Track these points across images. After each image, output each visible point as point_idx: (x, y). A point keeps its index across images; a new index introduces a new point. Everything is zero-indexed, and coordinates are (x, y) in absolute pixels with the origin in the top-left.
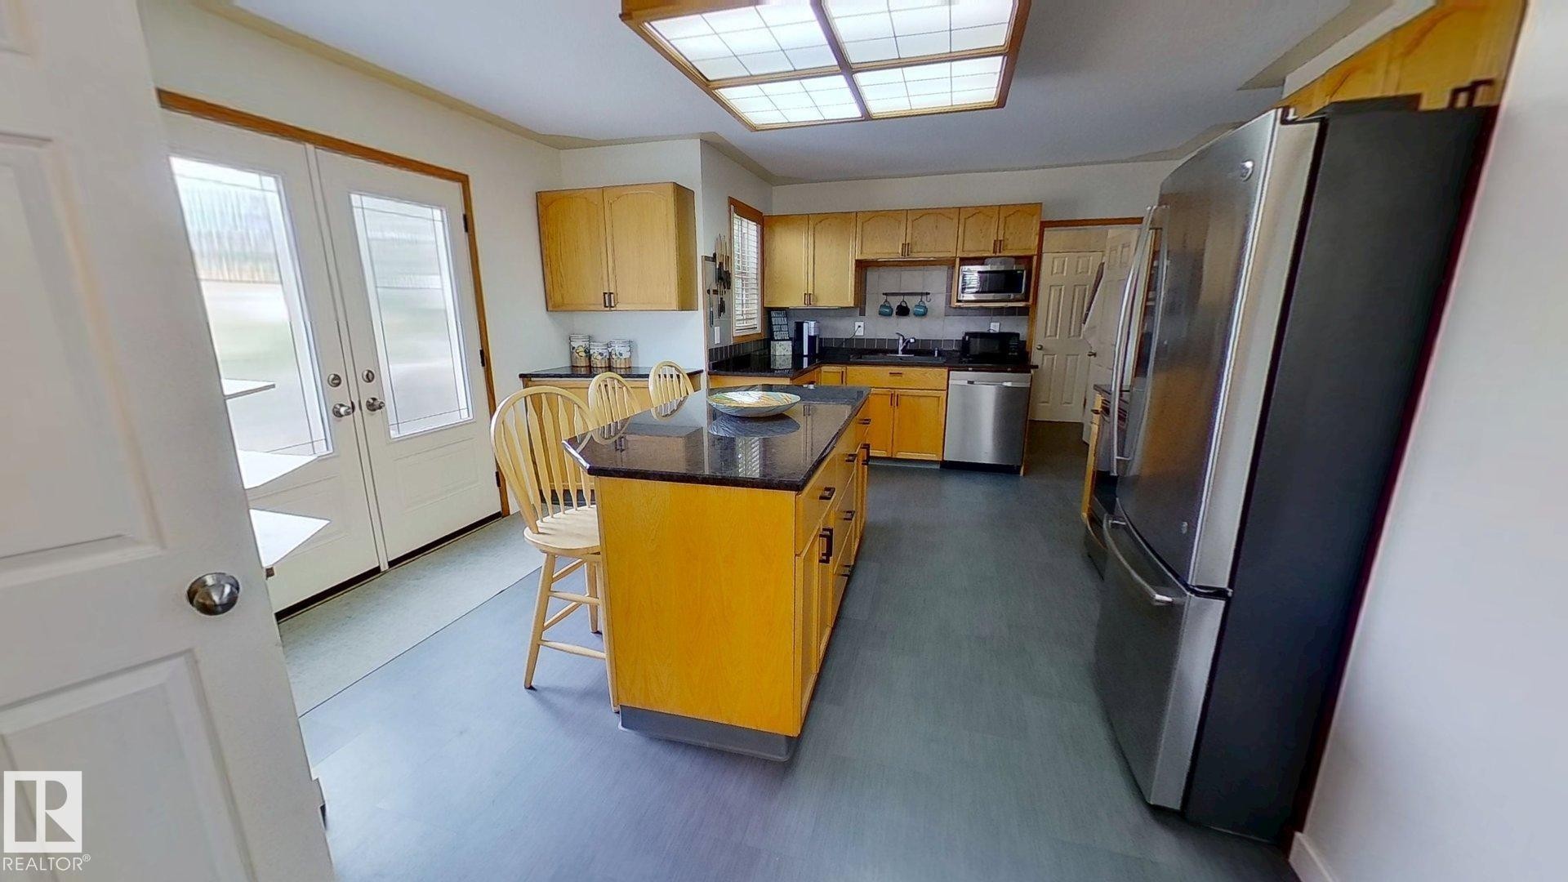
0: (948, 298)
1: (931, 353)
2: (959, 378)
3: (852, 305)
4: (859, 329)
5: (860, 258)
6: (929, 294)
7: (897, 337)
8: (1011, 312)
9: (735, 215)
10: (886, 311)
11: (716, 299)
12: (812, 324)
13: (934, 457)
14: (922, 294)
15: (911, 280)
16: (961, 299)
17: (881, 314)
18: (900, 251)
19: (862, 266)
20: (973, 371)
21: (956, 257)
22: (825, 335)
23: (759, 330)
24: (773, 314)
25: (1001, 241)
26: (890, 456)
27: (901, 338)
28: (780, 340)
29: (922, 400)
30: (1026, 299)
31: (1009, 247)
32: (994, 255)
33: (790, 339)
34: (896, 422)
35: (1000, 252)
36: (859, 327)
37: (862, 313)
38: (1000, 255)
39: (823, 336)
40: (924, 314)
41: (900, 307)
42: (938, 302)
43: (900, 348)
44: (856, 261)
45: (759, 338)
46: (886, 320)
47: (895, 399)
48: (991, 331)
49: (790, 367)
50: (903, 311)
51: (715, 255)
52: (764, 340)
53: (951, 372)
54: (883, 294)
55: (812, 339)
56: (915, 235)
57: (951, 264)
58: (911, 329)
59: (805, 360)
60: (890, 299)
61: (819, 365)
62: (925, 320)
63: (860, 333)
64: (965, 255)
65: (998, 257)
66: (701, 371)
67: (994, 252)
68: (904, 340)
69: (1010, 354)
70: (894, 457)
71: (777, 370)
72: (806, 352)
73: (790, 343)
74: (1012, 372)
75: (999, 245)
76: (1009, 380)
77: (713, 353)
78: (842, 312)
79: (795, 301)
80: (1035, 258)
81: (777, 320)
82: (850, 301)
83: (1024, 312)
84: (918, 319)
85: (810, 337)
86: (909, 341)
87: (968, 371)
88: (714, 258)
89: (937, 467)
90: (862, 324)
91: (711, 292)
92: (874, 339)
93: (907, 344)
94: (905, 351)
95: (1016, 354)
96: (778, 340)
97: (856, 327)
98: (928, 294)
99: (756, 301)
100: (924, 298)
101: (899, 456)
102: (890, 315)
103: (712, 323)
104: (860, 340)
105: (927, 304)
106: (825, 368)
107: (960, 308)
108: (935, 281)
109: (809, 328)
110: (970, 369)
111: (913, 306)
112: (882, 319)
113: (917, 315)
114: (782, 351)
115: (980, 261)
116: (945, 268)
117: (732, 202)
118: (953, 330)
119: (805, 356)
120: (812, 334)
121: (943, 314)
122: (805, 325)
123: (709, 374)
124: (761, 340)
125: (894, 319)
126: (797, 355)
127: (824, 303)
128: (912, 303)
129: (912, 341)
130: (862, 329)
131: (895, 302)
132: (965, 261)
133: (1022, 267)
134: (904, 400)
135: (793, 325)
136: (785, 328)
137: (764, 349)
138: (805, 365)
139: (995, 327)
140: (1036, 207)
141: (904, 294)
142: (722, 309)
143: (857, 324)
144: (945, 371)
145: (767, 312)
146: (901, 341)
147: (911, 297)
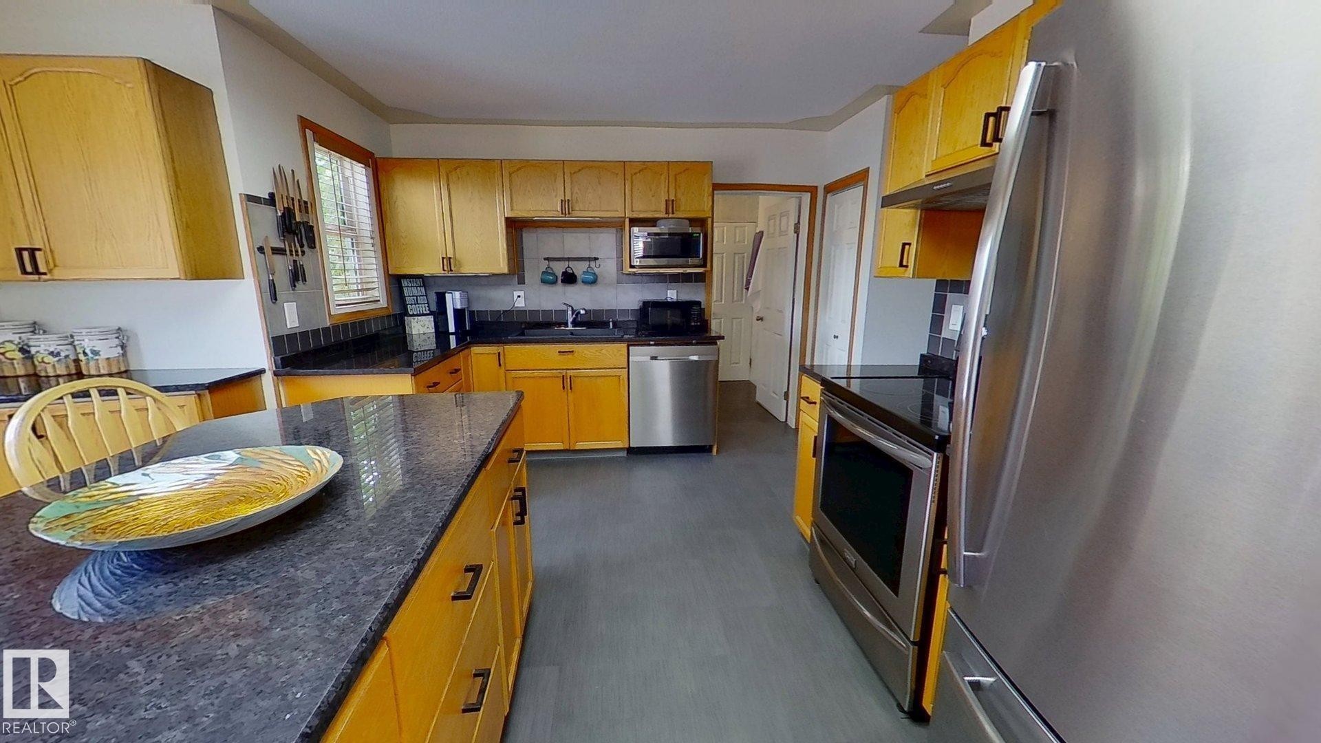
0: (620, 263)
1: (604, 325)
2: (640, 354)
3: (506, 271)
4: (519, 299)
5: (509, 216)
6: (598, 259)
7: (564, 308)
8: (687, 278)
9: (316, 145)
10: (548, 280)
11: (282, 265)
12: (457, 294)
13: (619, 444)
14: (589, 259)
15: (576, 244)
16: (635, 264)
17: (543, 281)
18: (559, 209)
19: (515, 227)
20: (655, 345)
21: (625, 217)
22: (476, 307)
23: (383, 303)
24: (405, 283)
25: (673, 201)
26: (568, 448)
27: (570, 308)
28: (417, 315)
29: (599, 380)
30: (704, 266)
31: (682, 208)
32: (666, 216)
33: (431, 313)
34: (571, 407)
35: (673, 213)
36: (519, 297)
37: (522, 281)
38: (674, 216)
39: (475, 308)
40: (594, 282)
41: (565, 274)
42: (608, 268)
43: (570, 320)
44: (507, 219)
45: (385, 313)
46: (551, 288)
47: (567, 382)
48: (669, 300)
49: (434, 346)
50: (569, 278)
51: (272, 195)
52: (395, 315)
53: (631, 348)
54: (545, 259)
55: (459, 314)
56: (576, 190)
57: (618, 226)
58: (580, 299)
59: (453, 339)
60: (553, 264)
61: (468, 346)
62: (594, 288)
63: (520, 304)
64: (635, 215)
65: (671, 218)
66: (262, 372)
67: (666, 213)
68: (573, 311)
69: (693, 324)
70: (571, 449)
71: (417, 352)
72: (452, 328)
73: (431, 318)
74: (697, 344)
75: (670, 205)
76: (694, 355)
77: (278, 344)
78: (495, 279)
79: (431, 267)
80: (710, 220)
81: (410, 290)
82: (502, 267)
83: (701, 278)
84: (587, 287)
85: (455, 311)
86: (579, 313)
87: (650, 345)
88: (271, 201)
89: (624, 454)
90: (522, 294)
91: (268, 251)
92: (539, 311)
93: (577, 315)
94: (575, 323)
95: (699, 324)
96: (413, 315)
97: (515, 297)
98: (596, 259)
99: (375, 267)
100: (593, 264)
101: (579, 446)
102: (554, 283)
103: (274, 297)
104: (522, 312)
105: (596, 270)
106: (476, 349)
107: (635, 274)
108: (603, 245)
109: (454, 300)
110: (652, 343)
111: (581, 272)
112: (546, 288)
113: (585, 282)
114: (421, 328)
115: (652, 222)
116: (614, 230)
117: (305, 124)
118: (628, 299)
119: (452, 334)
120: (459, 307)
121: (615, 281)
122: (448, 296)
123: (276, 374)
124: (388, 316)
125: (560, 288)
126: (441, 333)
127: (468, 269)
128: (579, 269)
129: (582, 312)
130: (522, 300)
131: (559, 268)
132: (634, 222)
133: (698, 230)
134: (577, 383)
135: (433, 298)
136: (422, 300)
137: (397, 326)
138: (453, 344)
139: (672, 295)
140: (705, 167)
141: (569, 259)
142: (297, 275)
143: (516, 294)
144: (624, 346)
145: (396, 282)
146: (570, 312)
147: (576, 263)
